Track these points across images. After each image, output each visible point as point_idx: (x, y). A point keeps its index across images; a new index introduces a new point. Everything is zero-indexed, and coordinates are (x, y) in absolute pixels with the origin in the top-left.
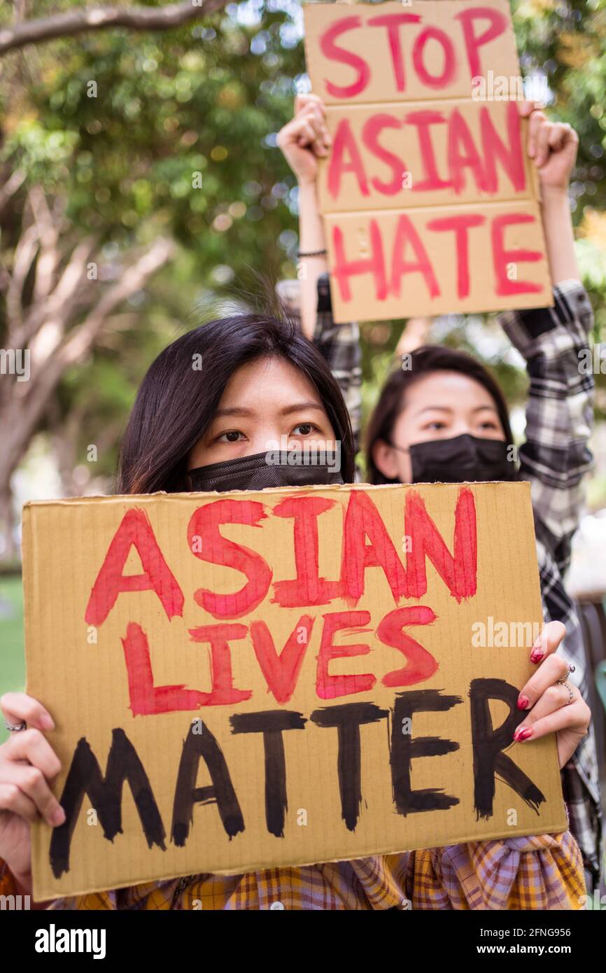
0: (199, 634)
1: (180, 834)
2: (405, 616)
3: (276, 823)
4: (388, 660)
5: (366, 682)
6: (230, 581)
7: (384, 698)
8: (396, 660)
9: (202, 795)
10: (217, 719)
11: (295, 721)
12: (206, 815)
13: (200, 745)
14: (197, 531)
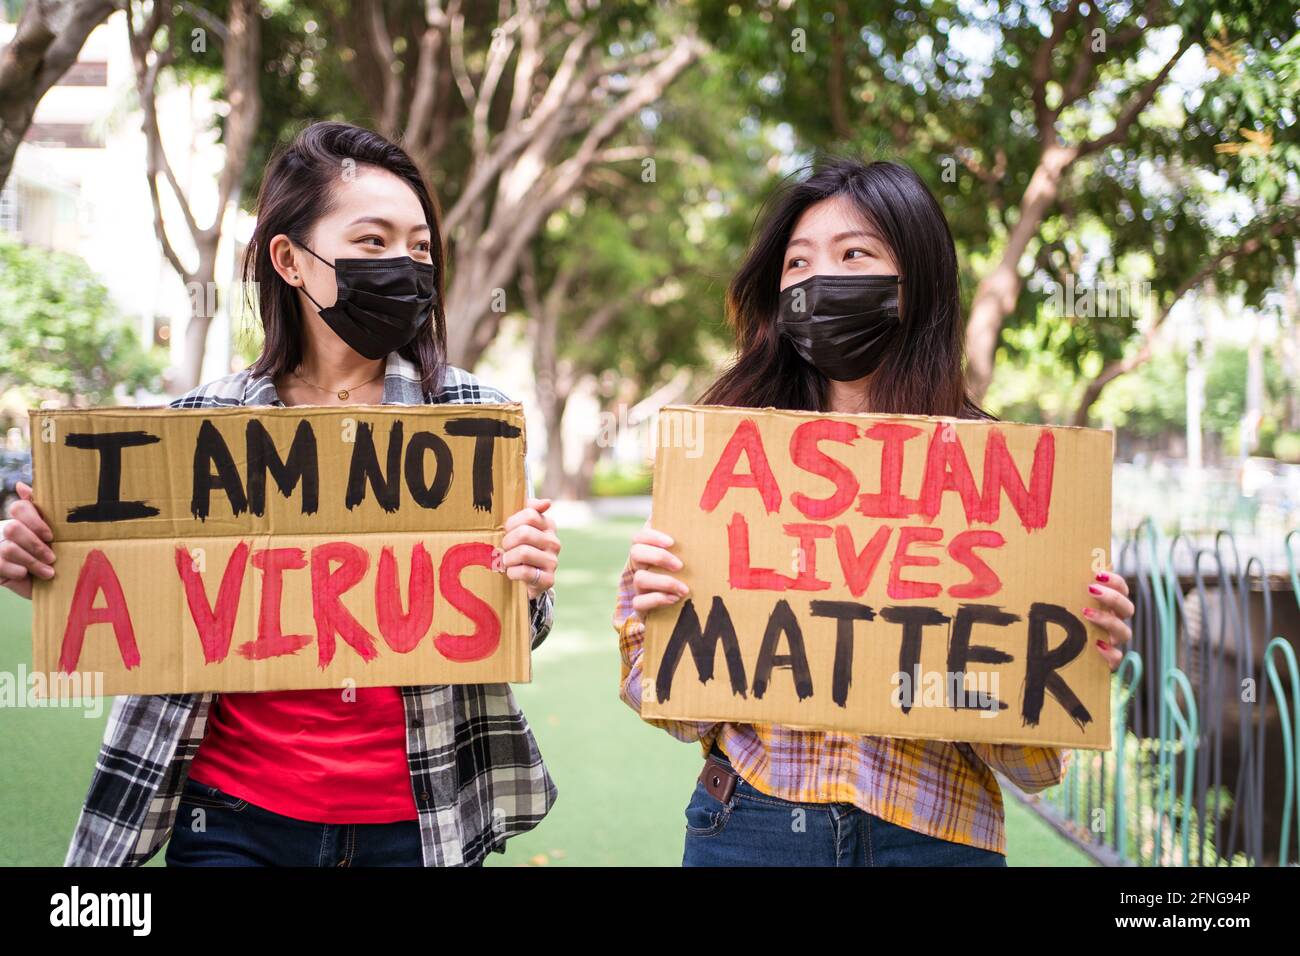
0: (791, 529)
1: (760, 689)
2: (976, 539)
3: (840, 695)
4: (956, 574)
5: (933, 590)
6: (822, 489)
7: (949, 606)
8: (963, 575)
9: (781, 661)
10: (800, 603)
11: (866, 613)
12: (782, 679)
13: (782, 619)
14: (798, 443)
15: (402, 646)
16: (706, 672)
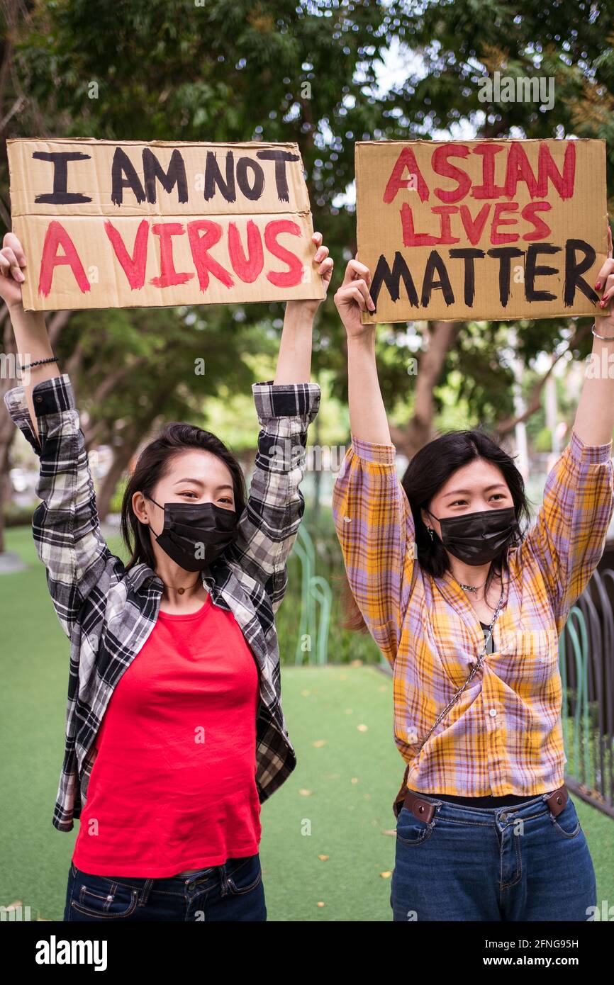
0: (436, 210)
1: (425, 302)
2: (536, 207)
3: (469, 301)
4: (525, 227)
5: (515, 237)
6: (451, 185)
7: (523, 245)
8: (530, 228)
9: (435, 285)
10: (443, 251)
11: (480, 254)
12: (437, 295)
13: (435, 262)
14: (436, 160)
15: (248, 279)
16: (395, 296)
